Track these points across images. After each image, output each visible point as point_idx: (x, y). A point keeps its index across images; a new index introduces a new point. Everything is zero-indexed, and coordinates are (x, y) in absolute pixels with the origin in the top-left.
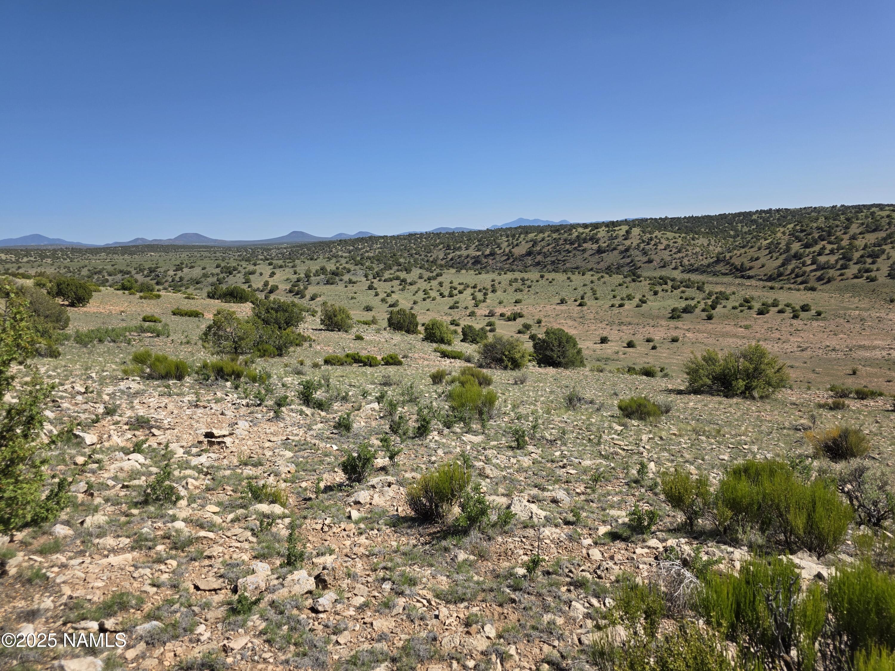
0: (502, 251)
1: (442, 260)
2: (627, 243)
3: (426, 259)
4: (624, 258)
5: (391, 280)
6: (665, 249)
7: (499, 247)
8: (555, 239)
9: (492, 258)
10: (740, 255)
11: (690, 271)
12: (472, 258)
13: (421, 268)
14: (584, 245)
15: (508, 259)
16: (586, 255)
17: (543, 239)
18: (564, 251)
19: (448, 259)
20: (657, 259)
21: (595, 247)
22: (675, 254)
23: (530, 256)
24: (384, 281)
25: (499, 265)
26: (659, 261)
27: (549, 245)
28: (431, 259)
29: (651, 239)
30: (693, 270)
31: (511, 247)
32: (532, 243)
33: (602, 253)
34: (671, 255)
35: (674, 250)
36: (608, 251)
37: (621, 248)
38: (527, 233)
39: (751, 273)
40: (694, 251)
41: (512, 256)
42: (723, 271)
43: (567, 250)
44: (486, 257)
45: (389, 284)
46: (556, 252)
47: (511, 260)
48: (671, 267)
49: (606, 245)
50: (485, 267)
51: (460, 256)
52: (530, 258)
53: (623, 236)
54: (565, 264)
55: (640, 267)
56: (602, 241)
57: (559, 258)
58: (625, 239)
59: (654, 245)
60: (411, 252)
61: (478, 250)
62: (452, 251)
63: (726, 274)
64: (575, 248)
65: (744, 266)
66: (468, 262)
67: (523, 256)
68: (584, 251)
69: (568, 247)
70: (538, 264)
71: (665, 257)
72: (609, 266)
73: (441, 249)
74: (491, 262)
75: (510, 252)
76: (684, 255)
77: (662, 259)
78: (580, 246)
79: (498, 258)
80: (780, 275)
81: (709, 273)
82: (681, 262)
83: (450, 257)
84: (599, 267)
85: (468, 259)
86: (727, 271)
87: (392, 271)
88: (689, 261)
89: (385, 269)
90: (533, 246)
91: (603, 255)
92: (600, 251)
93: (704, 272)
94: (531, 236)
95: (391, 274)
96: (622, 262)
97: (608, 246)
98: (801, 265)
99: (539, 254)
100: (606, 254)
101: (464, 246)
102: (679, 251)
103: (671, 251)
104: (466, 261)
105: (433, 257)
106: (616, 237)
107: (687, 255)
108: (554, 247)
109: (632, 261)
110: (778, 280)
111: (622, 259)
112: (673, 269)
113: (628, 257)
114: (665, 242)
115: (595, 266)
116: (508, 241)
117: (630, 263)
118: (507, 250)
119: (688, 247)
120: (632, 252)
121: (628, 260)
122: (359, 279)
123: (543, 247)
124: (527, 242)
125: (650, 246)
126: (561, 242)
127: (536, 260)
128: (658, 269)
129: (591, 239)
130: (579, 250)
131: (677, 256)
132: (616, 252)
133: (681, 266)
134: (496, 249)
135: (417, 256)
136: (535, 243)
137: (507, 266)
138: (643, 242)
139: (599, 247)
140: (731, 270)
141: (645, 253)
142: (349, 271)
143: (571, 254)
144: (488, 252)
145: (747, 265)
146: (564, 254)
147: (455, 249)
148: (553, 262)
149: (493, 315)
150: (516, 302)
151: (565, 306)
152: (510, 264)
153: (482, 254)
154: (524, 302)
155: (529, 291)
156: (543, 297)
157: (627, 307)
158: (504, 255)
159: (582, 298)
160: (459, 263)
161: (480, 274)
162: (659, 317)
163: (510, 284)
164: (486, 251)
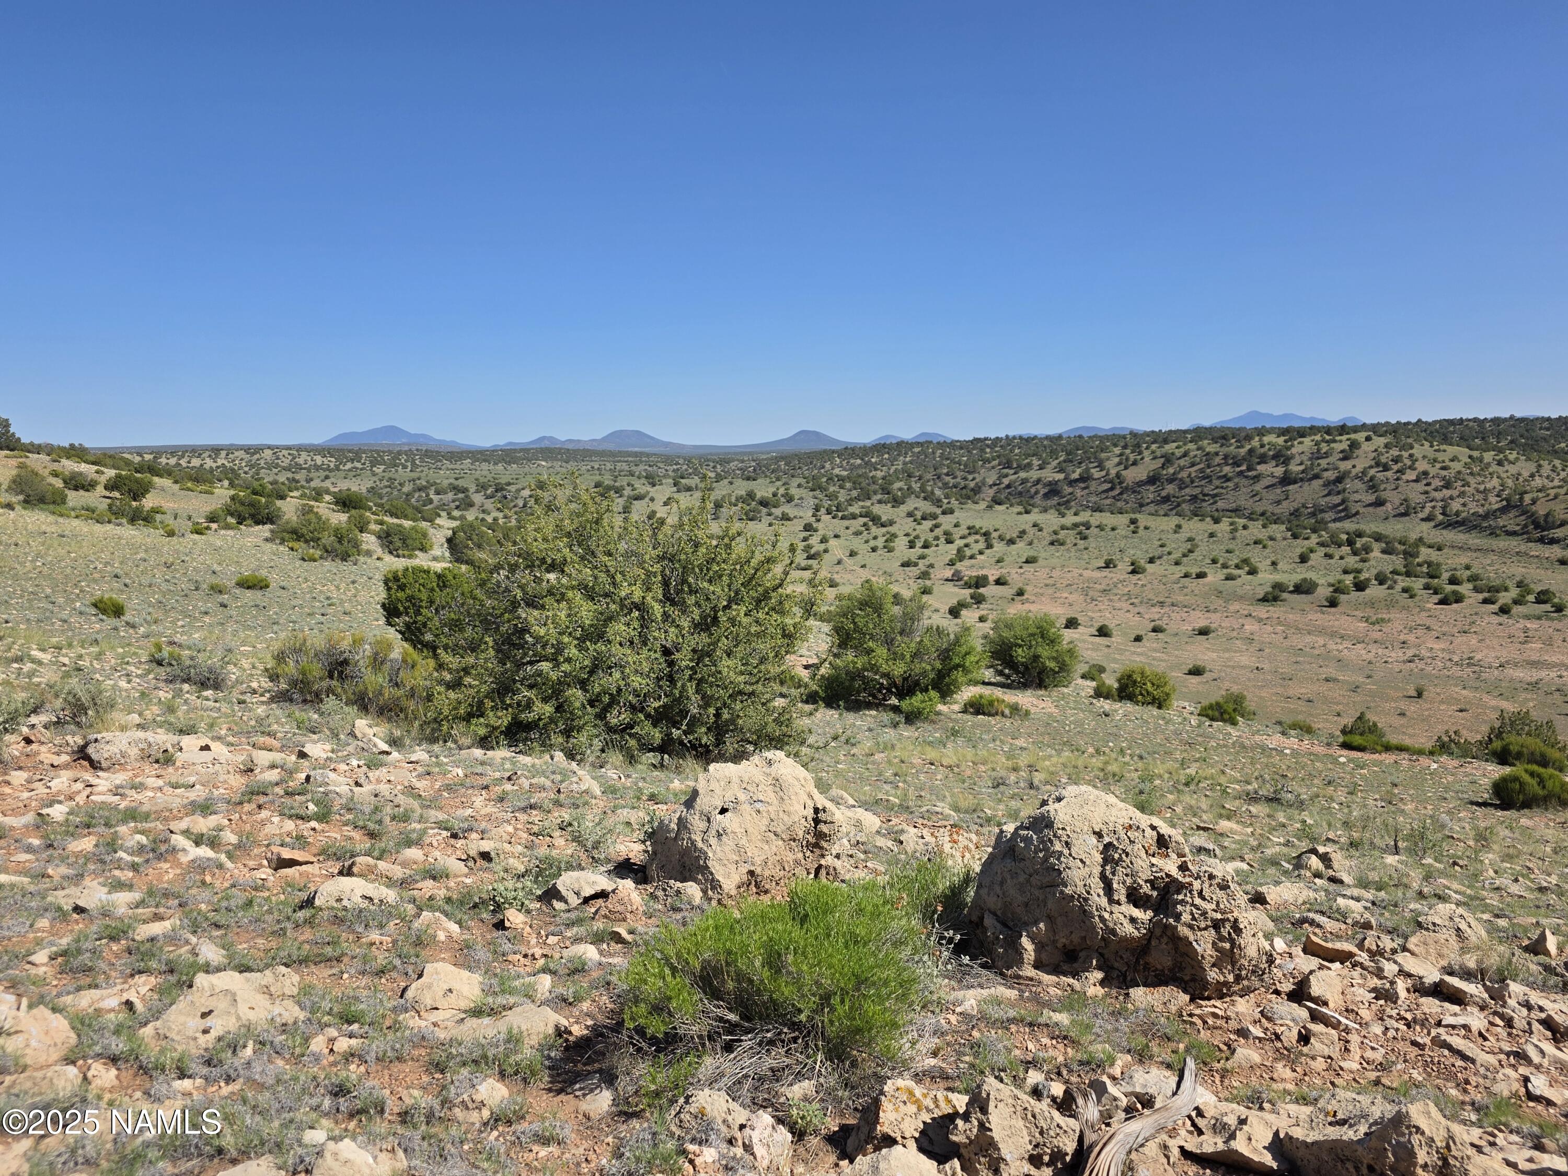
0: (1103, 473)
1: (991, 486)
2: (1345, 466)
3: (963, 483)
4: (1329, 494)
5: (854, 517)
6: (1417, 481)
7: (1101, 466)
8: (1208, 454)
9: (1082, 485)
10: (1556, 497)
11: (1450, 525)
12: (1045, 485)
13: (925, 499)
14: (1259, 467)
15: (1112, 489)
16: (1258, 487)
17: (1185, 455)
18: (1219, 478)
19: (1003, 486)
20: (1394, 499)
21: (1279, 471)
22: (1436, 490)
23: (1154, 484)
24: (842, 518)
25: (1093, 499)
26: (1397, 502)
27: (1193, 465)
28: (972, 484)
29: (1396, 460)
30: (1457, 522)
31: (1122, 467)
32: (1162, 460)
33: (1289, 484)
34: (1426, 493)
35: (1437, 483)
36: (1302, 480)
37: (1331, 475)
38: (1166, 441)
39: (1559, 533)
40: (1482, 487)
41: (1120, 483)
42: (1509, 528)
43: (1225, 476)
44: (1072, 483)
45: (846, 523)
46: (1204, 478)
47: (1117, 492)
48: (1421, 515)
49: (1302, 468)
50: (1068, 502)
51: (1024, 481)
52: (1152, 488)
53: (1342, 452)
54: (1215, 502)
55: (1357, 513)
56: (1297, 460)
57: (1206, 490)
58: (1345, 458)
59: (1398, 471)
60: (938, 471)
61: (1061, 471)
62: (1012, 471)
63: (1514, 534)
64: (1242, 472)
65: (1550, 519)
66: (1037, 493)
67: (1141, 484)
68: (1257, 478)
69: (1227, 469)
70: (1166, 499)
71: (1411, 496)
72: (1297, 510)
73: (993, 468)
74: (1079, 493)
75: (1118, 475)
76: (1456, 493)
77: (1405, 500)
78: (1250, 469)
79: (1093, 485)
81: (1482, 529)
82: (1444, 508)
83: (1006, 481)
84: (1278, 510)
85: (1039, 486)
86: (1517, 528)
87: (868, 503)
88: (1464, 505)
89: (858, 499)
90: (1163, 467)
91: (1291, 487)
92: (1286, 480)
93: (1475, 527)
94: (1170, 447)
95: (863, 507)
96: (1323, 502)
97: (1303, 472)
99: (1171, 481)
100: (1296, 486)
101: (1036, 462)
102: (1448, 486)
103: (1428, 484)
104: (1033, 490)
105: (978, 480)
106: (1327, 455)
107: (1462, 494)
108: (1202, 471)
109: (1344, 501)
111: (1325, 496)
112: (1422, 520)
113: (1339, 493)
114: (1422, 466)
115: (1270, 508)
116: (1121, 455)
117: (1339, 505)
118: (1113, 472)
119: (1470, 479)
120: (1348, 484)
121: (1337, 499)
122: (801, 514)
123: (1182, 469)
124: (1154, 458)
125: (1389, 474)
126: (1218, 460)
127: (1164, 493)
128: (1391, 519)
129: (1275, 457)
130: (1246, 477)
131: (1438, 495)
132: (1317, 483)
133: (1443, 514)
134: (1093, 471)
135: (948, 479)
136: (1168, 460)
137: (1108, 501)
138: (1378, 464)
139: (1286, 472)
140: (1526, 526)
141: (1373, 486)
142: (790, 500)
143: (1229, 484)
144: (1076, 476)
145: (1561, 515)
146: (1217, 483)
147: (1021, 468)
148: (1194, 498)
149: (960, 579)
150: (1027, 562)
151: (1106, 572)
152: (1114, 497)
153: (1065, 479)
154: (1041, 562)
155: (1075, 545)
156: (1086, 557)
157: (1210, 578)
158: (1105, 481)
159: (1151, 561)
160: (1020, 493)
161: (1027, 512)
162: (1241, 598)
163: (1055, 533)
164: (1074, 472)
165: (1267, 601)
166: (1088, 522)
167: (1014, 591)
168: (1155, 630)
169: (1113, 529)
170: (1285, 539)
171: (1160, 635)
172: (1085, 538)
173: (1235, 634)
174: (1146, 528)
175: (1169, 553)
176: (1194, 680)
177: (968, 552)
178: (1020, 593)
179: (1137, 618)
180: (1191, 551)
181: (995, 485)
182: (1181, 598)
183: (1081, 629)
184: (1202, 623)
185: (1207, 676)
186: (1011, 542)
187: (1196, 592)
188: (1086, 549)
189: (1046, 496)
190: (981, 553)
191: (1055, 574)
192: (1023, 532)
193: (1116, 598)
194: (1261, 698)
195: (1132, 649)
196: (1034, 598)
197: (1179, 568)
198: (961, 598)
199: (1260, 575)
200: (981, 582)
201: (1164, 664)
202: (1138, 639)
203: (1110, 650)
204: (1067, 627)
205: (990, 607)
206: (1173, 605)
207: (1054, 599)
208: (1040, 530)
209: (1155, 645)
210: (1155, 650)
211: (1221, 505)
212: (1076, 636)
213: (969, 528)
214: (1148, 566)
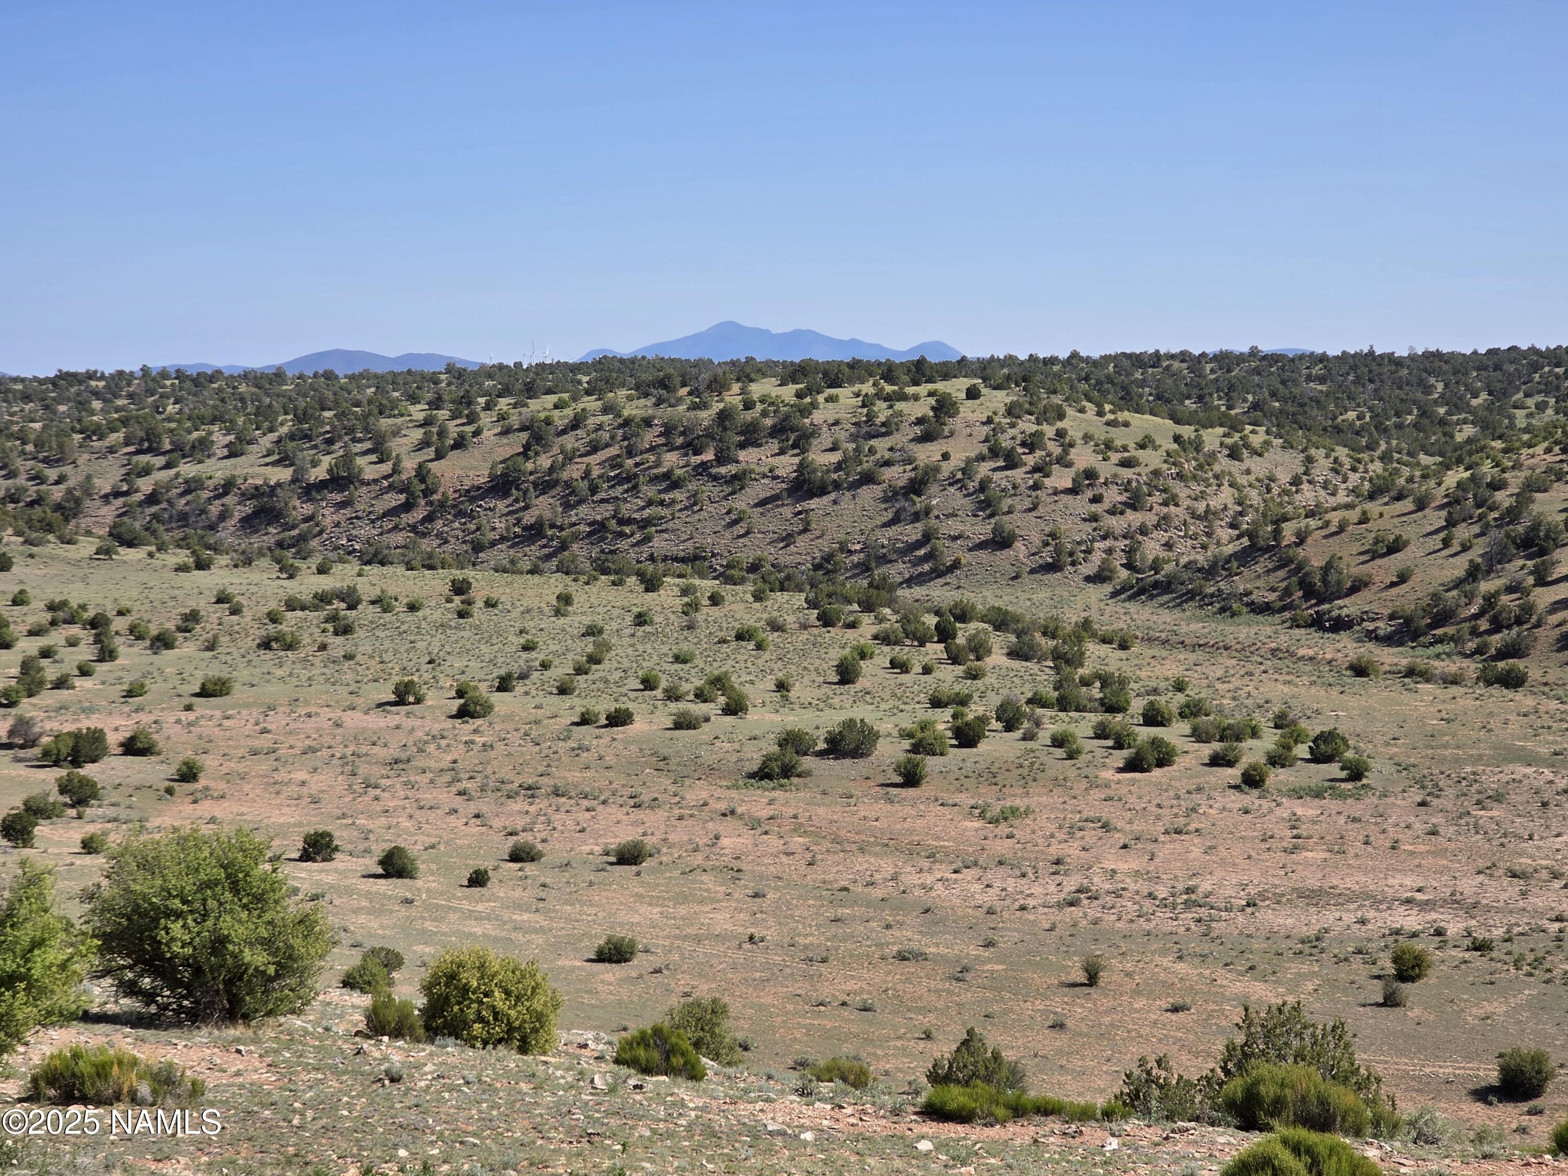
0: (386, 468)
1: (106, 498)
2: (927, 454)
3: (33, 491)
4: (895, 521)
6: (1074, 491)
7: (380, 451)
8: (627, 423)
9: (338, 497)
10: (1341, 529)
11: (1141, 592)
12: (245, 496)
14: (742, 455)
15: (407, 507)
16: (741, 502)
17: (575, 424)
18: (655, 479)
19: (138, 497)
20: (1029, 532)
21: (787, 464)
22: (1112, 512)
23: (506, 494)
25: (365, 531)
26: (1036, 540)
27: (594, 448)
28: (57, 494)
29: (1032, 443)
30: (1156, 585)
31: (430, 452)
32: (524, 436)
33: (811, 495)
34: (1094, 518)
35: (1113, 496)
36: (837, 486)
37: (897, 475)
38: (531, 391)
39: (1349, 607)
40: (1201, 507)
41: (427, 493)
42: (1256, 597)
43: (667, 476)
44: (310, 491)
46: (620, 480)
47: (418, 514)
48: (1089, 569)
49: (835, 457)
50: (303, 538)
51: (192, 486)
52: (501, 505)
53: (920, 421)
54: (647, 539)
55: (956, 565)
56: (826, 439)
57: (626, 510)
58: (927, 438)
59: (1036, 469)
61: (284, 460)
62: (160, 461)
63: (1264, 609)
64: (704, 467)
65: (1333, 577)
67: (475, 494)
68: (738, 481)
69: (671, 459)
70: (534, 532)
71: (1064, 525)
72: (828, 558)
73: (112, 450)
74: (328, 516)
75: (422, 473)
76: (1151, 519)
77: (1053, 535)
78: (721, 459)
79: (363, 497)
80: (1443, 617)
81: (1205, 600)
82: (1130, 552)
83: (145, 485)
84: (785, 558)
85: (230, 500)
86: (1272, 597)
88: (1168, 546)
90: (525, 453)
91: (813, 503)
92: (803, 486)
93: (1191, 595)
94: (541, 405)
96: (883, 537)
97: (839, 467)
98: (1531, 580)
99: (544, 487)
100: (826, 499)
101: (220, 438)
102: (1135, 503)
103: (1096, 500)
104: (214, 509)
105: (71, 483)
106: (887, 429)
107: (1164, 522)
108: (614, 462)
109: (927, 537)
110: (1429, 639)
111: (887, 525)
112: (1088, 579)
113: (916, 517)
114: (1083, 457)
115: (771, 553)
116: (427, 423)
117: (918, 545)
118: (409, 465)
119: (1178, 488)
120: (935, 498)
121: (912, 532)
123: (569, 457)
124: (506, 432)
125: (1018, 474)
126: (649, 437)
127: (529, 518)
128: (1026, 578)
129: (778, 431)
130: (715, 478)
131: (1117, 524)
132: (869, 494)
133: (1129, 566)
134: (360, 461)
136: (537, 437)
137: (399, 538)
138: (994, 452)
139: (801, 467)
140: (1287, 592)
141: (986, 502)
143: (679, 495)
144: (319, 473)
145: (1352, 568)
146: (649, 491)
147: (181, 451)
148: (599, 529)
149: (30, 743)
150: (204, 693)
151: (398, 716)
152: (413, 528)
153: (294, 481)
154: (239, 692)
155: (323, 647)
156: (349, 677)
157: (639, 726)
158: (391, 487)
159: (504, 685)
160: (183, 517)
161: (202, 565)
162: (712, 771)
163: (273, 618)
164: (315, 464)
165: (769, 777)
166: (352, 590)
167: (171, 770)
168: (518, 856)
169: (413, 608)
170: (804, 627)
171: (530, 868)
172: (345, 630)
173: (698, 859)
174: (490, 604)
175: (545, 666)
176: (610, 973)
177: (50, 671)
178: (188, 774)
179: (474, 829)
180: (594, 660)
181: (117, 494)
182: (574, 776)
183: (341, 861)
184: (625, 836)
185: (640, 962)
186: (162, 642)
187: (610, 759)
188: (349, 657)
189: (249, 524)
190: (84, 672)
191: (276, 721)
192: (192, 617)
193: (424, 779)
194: (761, 1008)
195: (466, 905)
196: (222, 786)
197: (567, 701)
198: (35, 791)
199: (752, 715)
200: (85, 749)
201: (540, 940)
202: (478, 880)
203: (413, 912)
204: (306, 857)
205: (111, 812)
206: (557, 793)
207: (276, 787)
208: (235, 611)
209: (518, 893)
210: (519, 906)
211: (659, 544)
212: (330, 879)
213: (51, 607)
214: (498, 699)
